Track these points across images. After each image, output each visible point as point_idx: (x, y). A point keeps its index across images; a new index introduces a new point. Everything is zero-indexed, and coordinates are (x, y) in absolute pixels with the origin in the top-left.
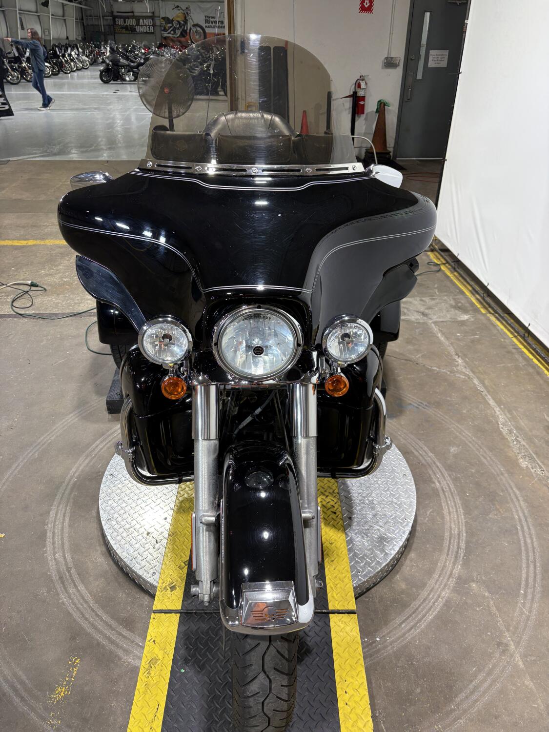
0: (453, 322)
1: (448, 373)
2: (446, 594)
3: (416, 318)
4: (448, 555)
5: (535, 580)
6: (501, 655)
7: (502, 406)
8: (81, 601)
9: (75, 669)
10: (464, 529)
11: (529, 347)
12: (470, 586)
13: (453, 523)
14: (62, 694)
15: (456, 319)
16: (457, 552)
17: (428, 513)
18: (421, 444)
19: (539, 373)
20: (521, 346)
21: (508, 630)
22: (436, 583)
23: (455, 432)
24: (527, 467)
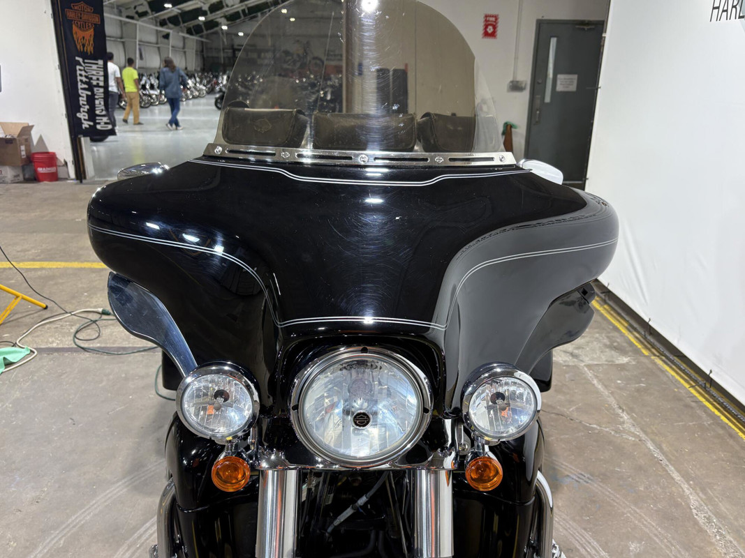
0: (611, 365)
1: (613, 433)
7: (691, 482)
11: (711, 400)
15: (613, 361)
18: (587, 536)
19: (733, 436)
20: (702, 400)
23: (633, 519)
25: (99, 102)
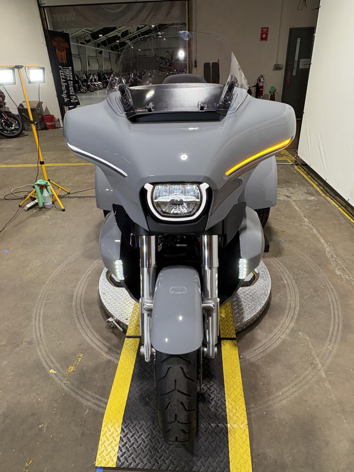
1: (299, 226)
2: (283, 337)
3: (283, 198)
5: (337, 333)
6: (312, 370)
7: (329, 243)
9: (80, 359)
10: (298, 304)
11: (349, 213)
12: (298, 333)
13: (292, 301)
14: (72, 370)
15: (307, 199)
16: (293, 316)
17: (278, 296)
20: (344, 213)
21: (318, 357)
22: (278, 331)
23: (299, 256)
24: (340, 275)
25: (71, 89)
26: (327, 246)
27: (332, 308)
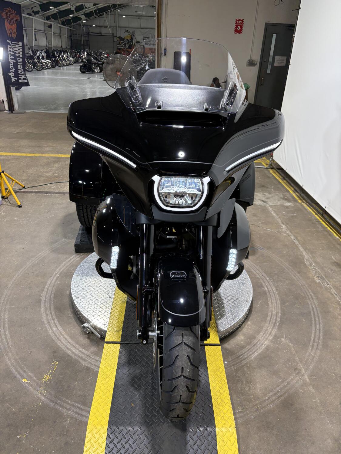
1: (276, 232)
2: (267, 343)
3: (259, 203)
4: (269, 324)
5: (319, 339)
6: (296, 375)
7: (307, 251)
8: (60, 334)
9: (55, 367)
10: (280, 311)
11: (325, 221)
12: (281, 339)
13: (273, 308)
14: (47, 379)
15: (283, 205)
16: (275, 323)
17: (260, 302)
19: (331, 235)
20: (321, 220)
21: (301, 362)
22: (261, 337)
24: (319, 282)
25: (20, 67)
26: (305, 253)
27: (312, 315)
